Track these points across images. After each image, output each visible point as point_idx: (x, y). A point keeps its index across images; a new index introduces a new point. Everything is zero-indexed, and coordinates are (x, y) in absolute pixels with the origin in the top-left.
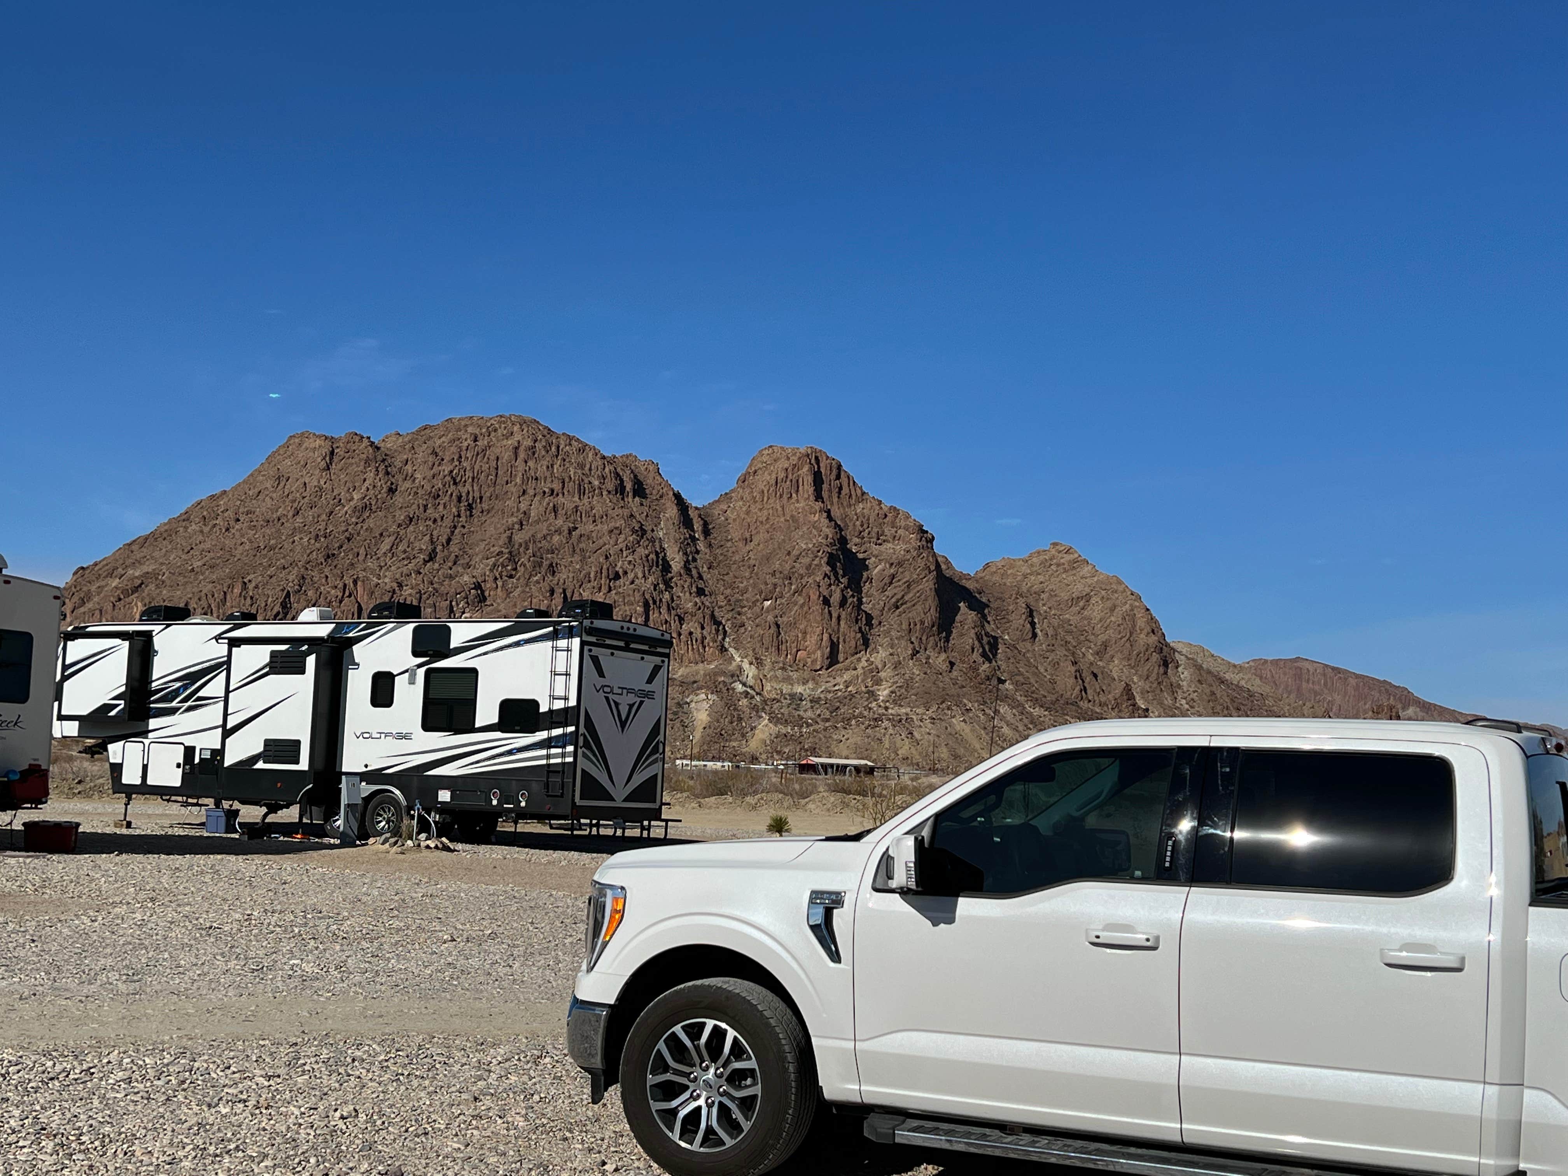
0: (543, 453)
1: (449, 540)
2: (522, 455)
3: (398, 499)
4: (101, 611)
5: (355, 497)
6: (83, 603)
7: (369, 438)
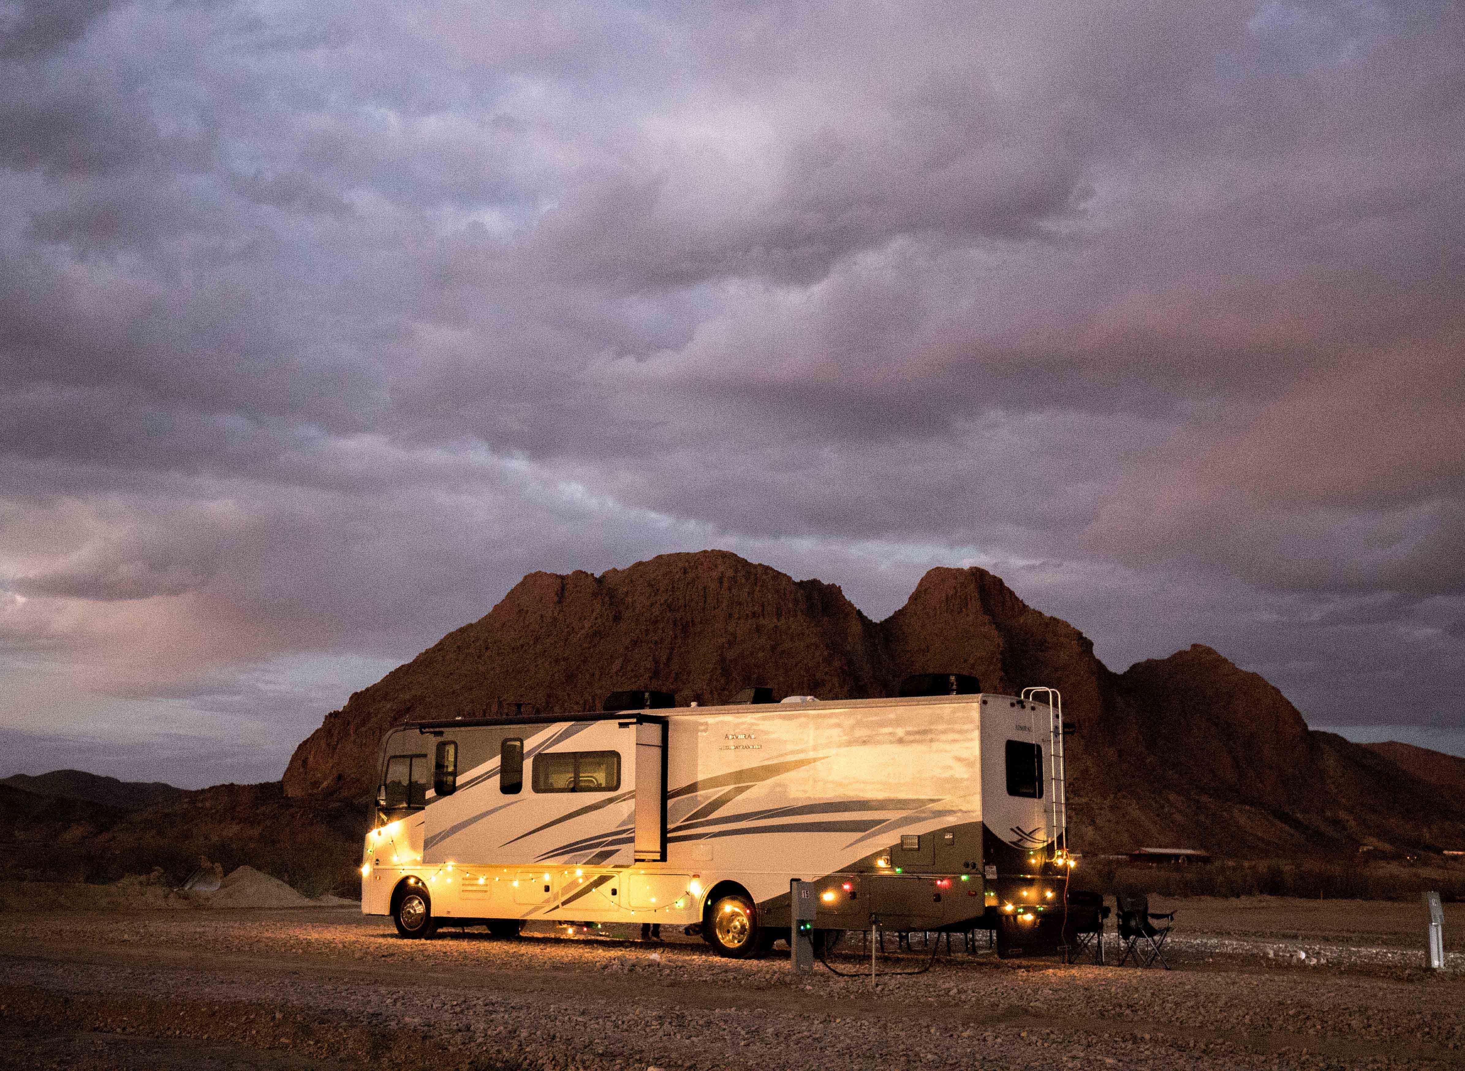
0: (743, 581)
1: (669, 659)
2: (726, 584)
3: (623, 626)
4: (381, 729)
5: (586, 625)
6: (363, 723)
7: (592, 574)
